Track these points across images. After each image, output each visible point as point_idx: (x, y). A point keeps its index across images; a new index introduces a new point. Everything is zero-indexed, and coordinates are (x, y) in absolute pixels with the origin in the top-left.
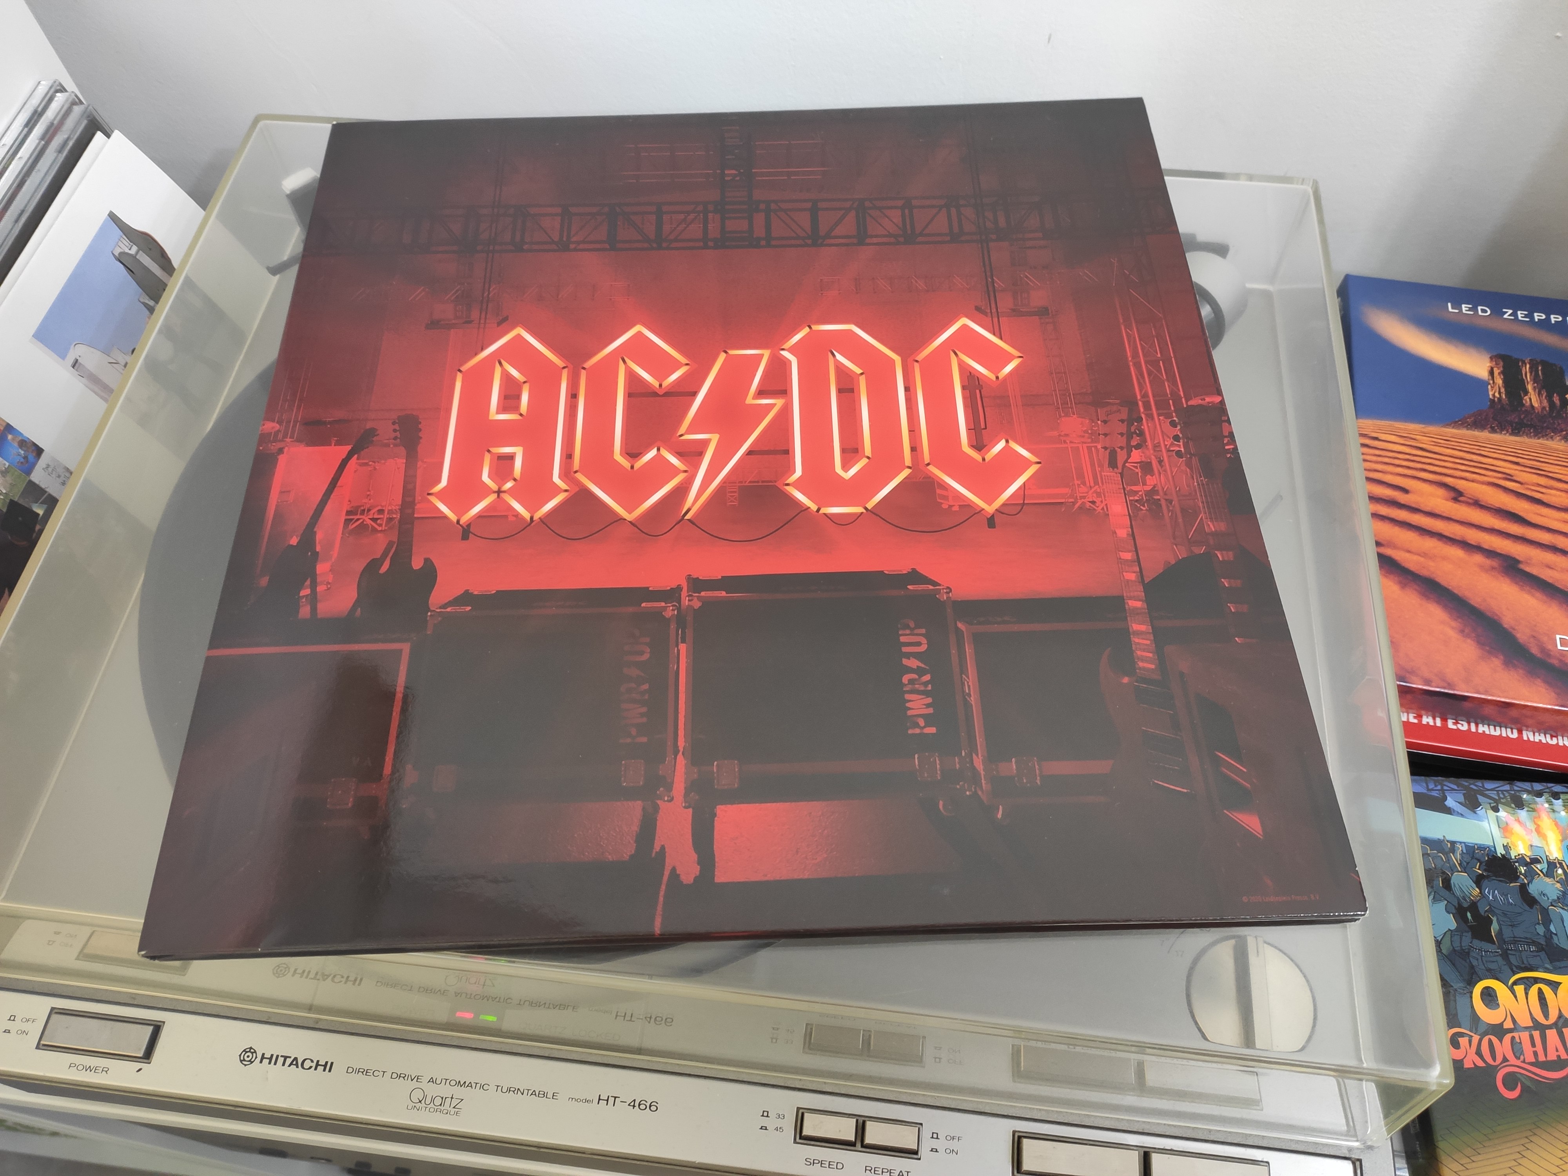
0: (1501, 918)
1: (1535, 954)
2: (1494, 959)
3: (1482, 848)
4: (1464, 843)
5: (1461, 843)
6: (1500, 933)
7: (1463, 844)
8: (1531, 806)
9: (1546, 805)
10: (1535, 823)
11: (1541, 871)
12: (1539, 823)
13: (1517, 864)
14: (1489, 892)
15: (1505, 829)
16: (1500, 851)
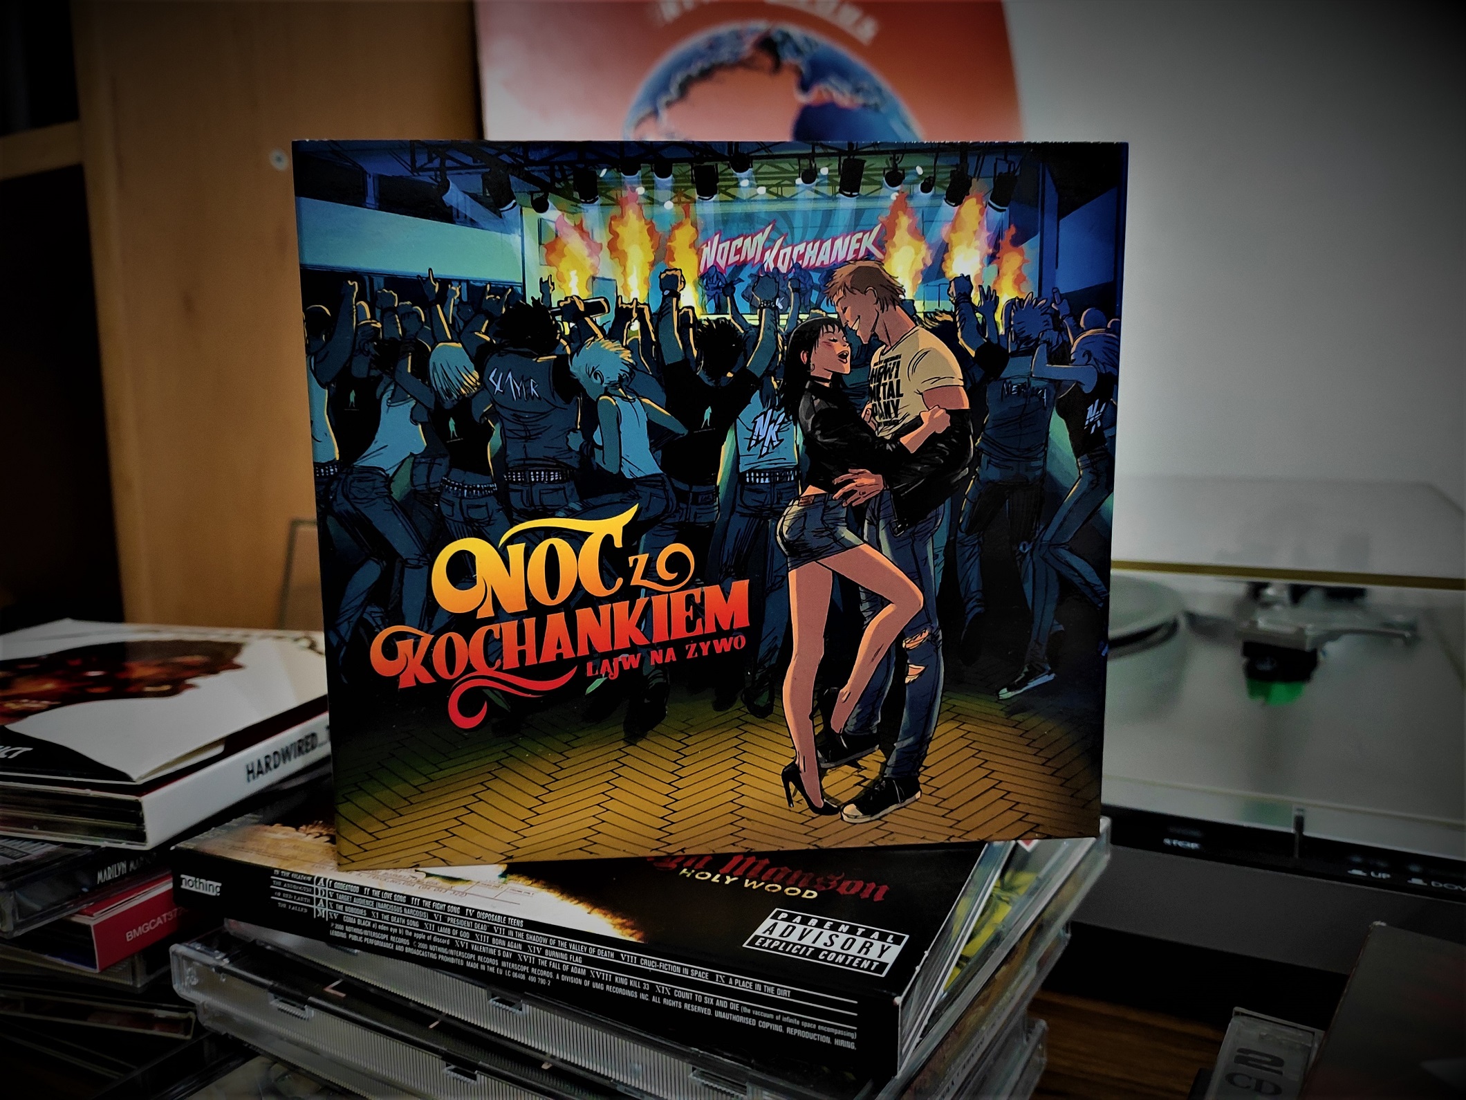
0: (509, 425)
1: (557, 486)
2: (482, 502)
3: (499, 289)
4: (467, 281)
5: (460, 281)
6: (501, 455)
7: (464, 285)
8: (612, 194)
9: (641, 190)
10: (612, 231)
11: (601, 329)
12: (620, 230)
13: (559, 318)
14: (496, 379)
15: (551, 246)
16: (533, 292)
